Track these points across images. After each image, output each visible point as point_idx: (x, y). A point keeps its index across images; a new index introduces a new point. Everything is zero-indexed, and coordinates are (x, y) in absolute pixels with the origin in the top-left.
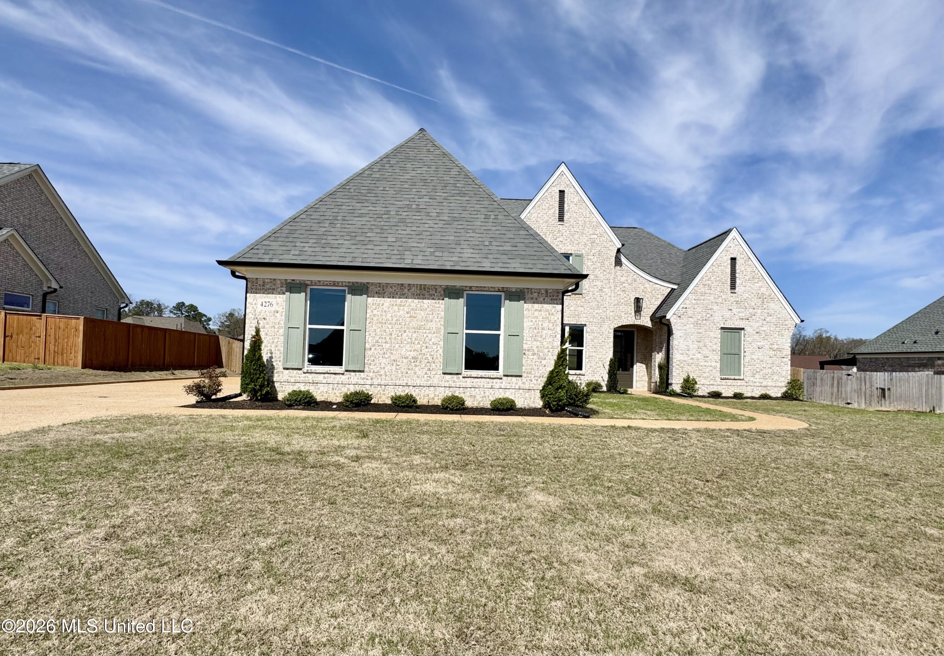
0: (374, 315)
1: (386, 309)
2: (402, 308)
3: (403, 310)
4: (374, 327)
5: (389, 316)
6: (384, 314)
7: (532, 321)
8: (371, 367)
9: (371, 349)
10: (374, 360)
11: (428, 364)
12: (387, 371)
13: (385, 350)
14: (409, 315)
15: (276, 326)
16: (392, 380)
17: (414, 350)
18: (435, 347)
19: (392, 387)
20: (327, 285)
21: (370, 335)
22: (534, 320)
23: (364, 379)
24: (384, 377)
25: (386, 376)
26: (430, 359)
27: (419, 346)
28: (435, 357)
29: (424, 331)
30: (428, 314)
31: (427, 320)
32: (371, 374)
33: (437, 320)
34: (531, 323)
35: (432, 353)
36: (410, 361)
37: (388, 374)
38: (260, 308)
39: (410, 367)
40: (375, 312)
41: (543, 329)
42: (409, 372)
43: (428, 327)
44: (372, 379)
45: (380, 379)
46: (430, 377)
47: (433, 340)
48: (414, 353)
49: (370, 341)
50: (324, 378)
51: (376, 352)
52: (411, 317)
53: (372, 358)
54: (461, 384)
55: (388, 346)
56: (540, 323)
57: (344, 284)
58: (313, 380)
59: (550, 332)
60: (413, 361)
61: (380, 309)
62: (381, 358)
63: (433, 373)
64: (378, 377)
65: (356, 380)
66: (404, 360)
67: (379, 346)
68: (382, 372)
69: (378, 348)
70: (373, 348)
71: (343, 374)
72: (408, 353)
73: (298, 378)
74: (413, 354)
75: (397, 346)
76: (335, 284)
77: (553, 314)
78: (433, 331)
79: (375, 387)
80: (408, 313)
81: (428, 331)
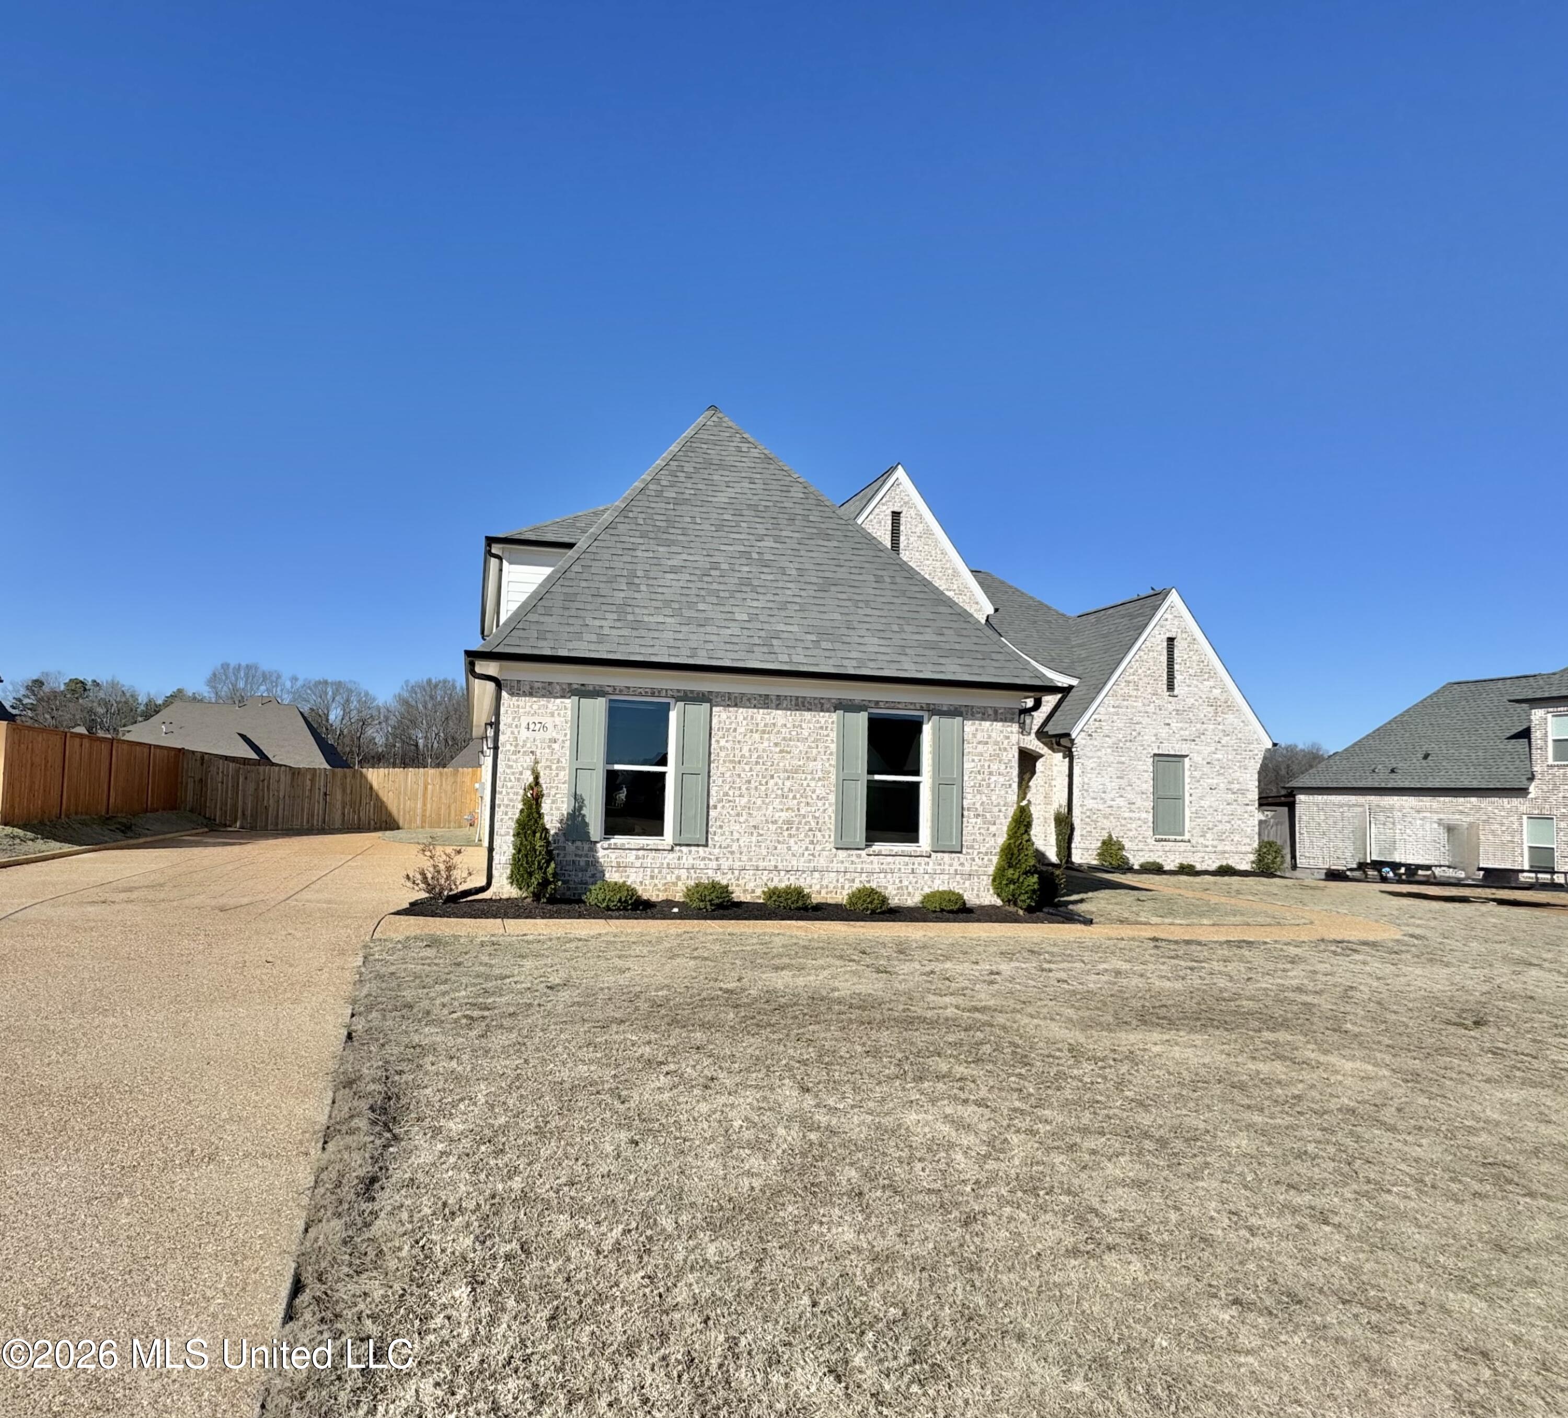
0: (722, 749)
1: (739, 738)
2: (766, 736)
3: (769, 740)
4: (722, 769)
5: (745, 751)
6: (737, 746)
7: (973, 761)
8: (716, 838)
9: (715, 807)
10: (721, 827)
11: (810, 833)
12: (742, 846)
13: (739, 809)
14: (778, 749)
15: (554, 768)
16: (751, 860)
17: (787, 809)
18: (820, 803)
19: (751, 872)
20: (640, 694)
21: (716, 782)
22: (976, 758)
23: (704, 859)
24: (737, 855)
25: (742, 853)
26: (813, 824)
27: (795, 802)
28: (821, 821)
29: (804, 776)
30: (810, 747)
31: (808, 758)
32: (716, 851)
33: (824, 757)
34: (974, 764)
35: (817, 815)
36: (781, 828)
37: (744, 850)
38: (524, 735)
39: (781, 839)
40: (722, 743)
41: (991, 774)
42: (779, 846)
43: (810, 769)
44: (717, 859)
45: (731, 859)
46: (813, 855)
47: (818, 792)
48: (787, 814)
49: (716, 792)
50: (638, 858)
51: (725, 812)
52: (781, 751)
53: (718, 823)
54: (863, 865)
55: (744, 800)
56: (986, 764)
57: (670, 693)
58: (619, 863)
59: (1001, 779)
60: (785, 827)
61: (731, 738)
62: (732, 823)
63: (818, 848)
64: (728, 855)
65: (691, 861)
66: (770, 826)
67: (730, 801)
68: (735, 847)
69: (728, 805)
70: (719, 806)
71: (667, 851)
72: (777, 815)
73: (592, 859)
74: (784, 815)
75: (759, 802)
76: (654, 692)
77: (1005, 749)
78: (817, 777)
79: (723, 874)
80: (776, 745)
81: (809, 777)
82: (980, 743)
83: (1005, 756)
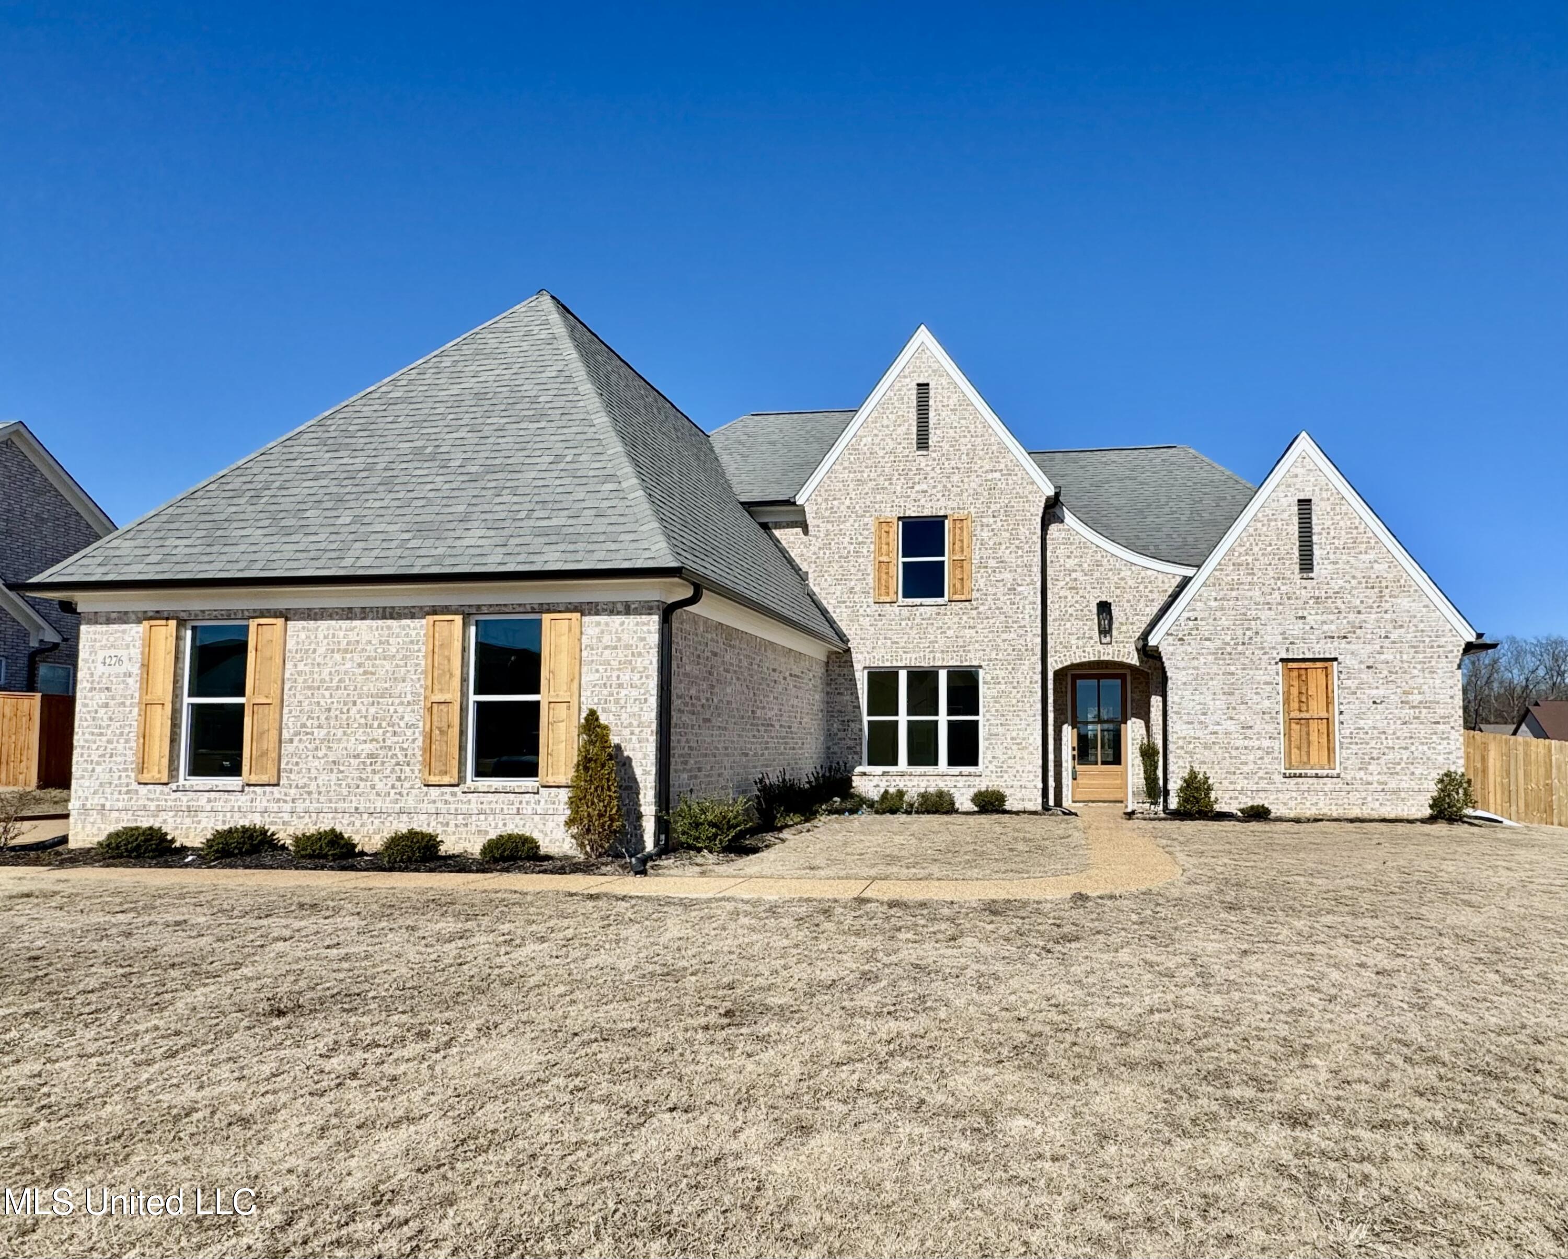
0: (299, 673)
1: (319, 660)
2: (349, 656)
3: (352, 659)
4: (300, 697)
5: (325, 675)
6: (316, 670)
7: (597, 671)
8: (292, 776)
9: (291, 741)
10: (297, 764)
11: (397, 768)
12: (321, 783)
13: (317, 742)
14: (361, 670)
15: (128, 703)
16: (330, 801)
17: (371, 741)
18: (409, 732)
19: (330, 815)
20: (216, 618)
21: (290, 712)
22: (601, 668)
23: (278, 800)
24: (315, 796)
25: (320, 793)
26: (401, 758)
27: (381, 731)
28: (410, 752)
29: (390, 701)
30: (397, 666)
31: (395, 679)
32: (293, 791)
33: (414, 677)
34: (597, 675)
35: (405, 746)
36: (364, 763)
37: (323, 789)
38: (101, 669)
39: (364, 776)
40: (301, 667)
41: (620, 686)
42: (362, 784)
43: (397, 692)
44: (293, 801)
45: (308, 801)
46: (400, 794)
47: (406, 719)
48: (371, 746)
49: (290, 724)
50: (209, 801)
51: (301, 746)
52: (365, 673)
53: (295, 760)
54: (460, 806)
55: (323, 732)
56: (615, 674)
57: (246, 614)
58: (188, 807)
59: (634, 693)
60: (368, 761)
61: (309, 661)
62: (310, 758)
63: (407, 785)
64: (305, 796)
65: (265, 804)
66: (352, 760)
67: (307, 734)
68: (313, 787)
69: (305, 738)
70: (296, 739)
71: (243, 791)
72: (360, 747)
73: (163, 803)
74: (368, 748)
75: (340, 733)
76: (229, 615)
77: (640, 654)
78: (406, 700)
79: (300, 818)
80: (360, 665)
81: (397, 701)
82: (606, 648)
83: (639, 663)
